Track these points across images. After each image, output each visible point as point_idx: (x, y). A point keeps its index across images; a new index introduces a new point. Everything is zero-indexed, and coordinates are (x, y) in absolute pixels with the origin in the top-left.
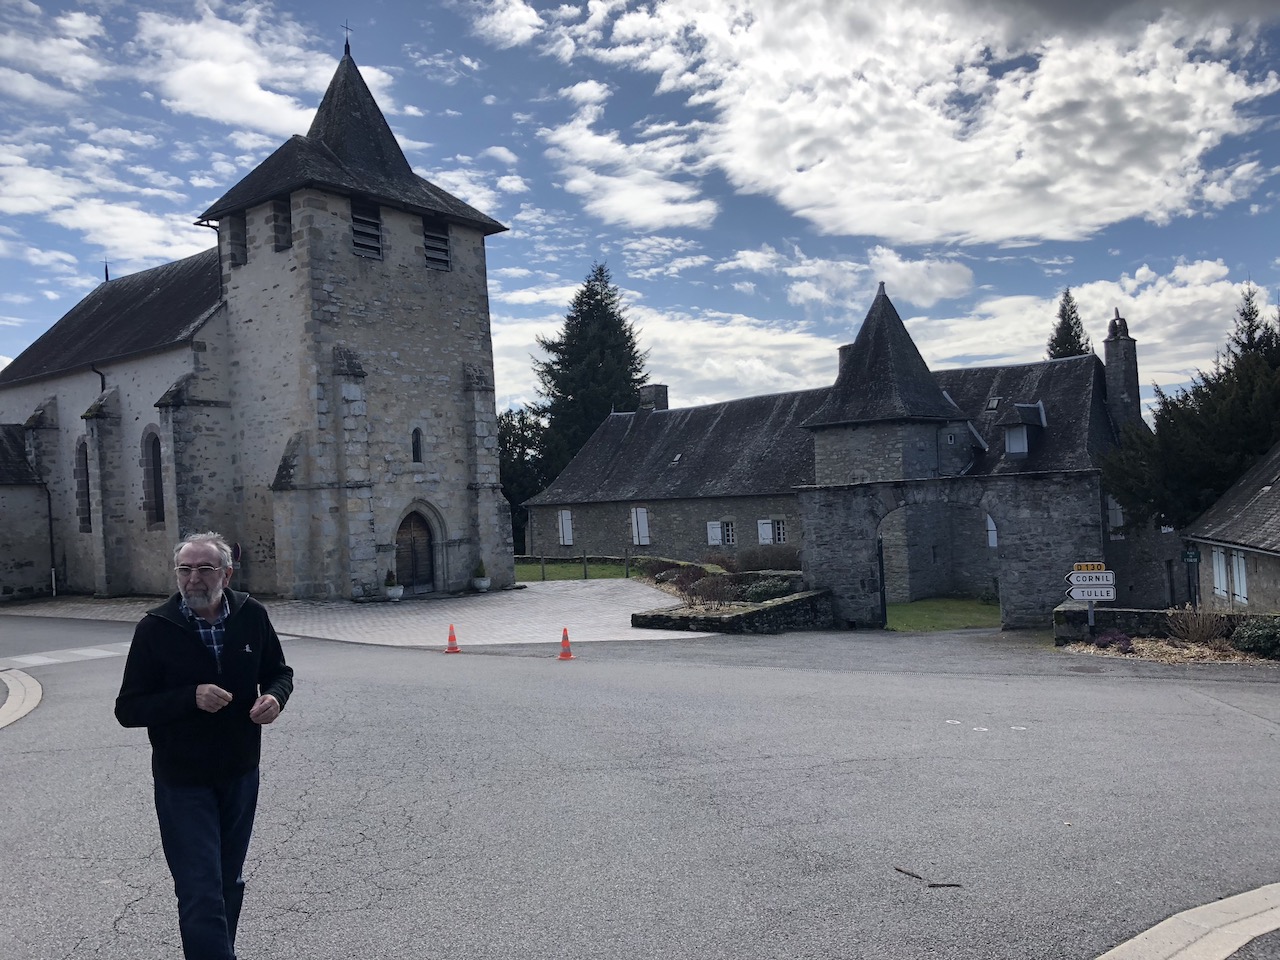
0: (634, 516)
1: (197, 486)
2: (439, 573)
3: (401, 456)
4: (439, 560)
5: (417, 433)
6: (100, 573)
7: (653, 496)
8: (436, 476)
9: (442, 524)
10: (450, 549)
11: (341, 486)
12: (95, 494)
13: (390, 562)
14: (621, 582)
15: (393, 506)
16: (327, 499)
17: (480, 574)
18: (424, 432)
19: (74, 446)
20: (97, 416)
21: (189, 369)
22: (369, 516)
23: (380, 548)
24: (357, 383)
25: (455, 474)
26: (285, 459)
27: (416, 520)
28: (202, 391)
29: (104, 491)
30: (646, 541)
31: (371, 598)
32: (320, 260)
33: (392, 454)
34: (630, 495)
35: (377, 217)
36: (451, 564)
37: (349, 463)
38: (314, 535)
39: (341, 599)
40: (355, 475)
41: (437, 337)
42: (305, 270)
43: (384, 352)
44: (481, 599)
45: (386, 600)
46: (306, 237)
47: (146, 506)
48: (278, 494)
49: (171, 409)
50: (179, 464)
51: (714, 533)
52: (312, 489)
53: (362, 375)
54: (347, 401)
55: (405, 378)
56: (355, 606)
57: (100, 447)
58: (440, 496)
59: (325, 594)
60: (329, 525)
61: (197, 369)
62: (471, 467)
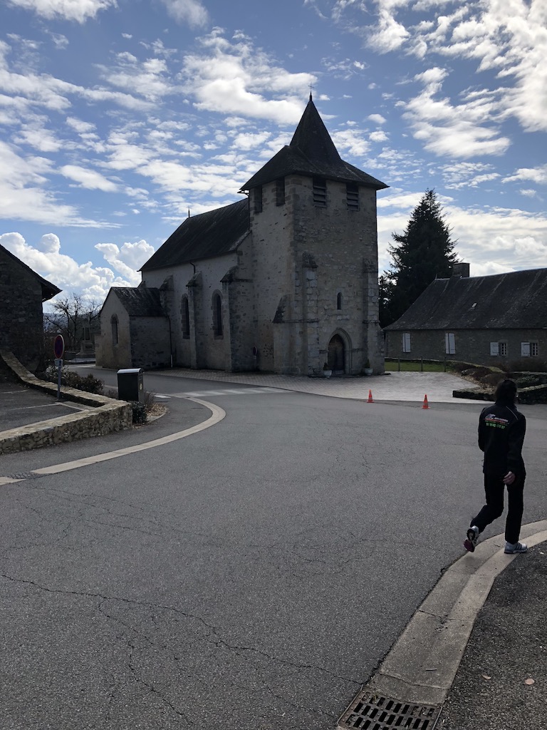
0: (447, 338)
1: (238, 320)
2: (347, 365)
3: (332, 306)
4: (347, 358)
5: (339, 295)
6: (194, 358)
7: (459, 327)
8: (348, 317)
9: (350, 340)
10: (353, 354)
11: (304, 321)
12: (192, 321)
13: (325, 359)
14: (441, 374)
15: (328, 331)
16: (298, 328)
17: (367, 366)
18: (343, 295)
19: (181, 299)
20: (193, 286)
21: (235, 264)
22: (317, 336)
23: (321, 352)
24: (313, 271)
25: (357, 315)
26: (279, 308)
27: (337, 338)
28: (241, 274)
29: (196, 321)
30: (453, 352)
31: (316, 376)
32: (298, 210)
33: (327, 306)
34: (446, 326)
35: (325, 186)
36: (353, 361)
37: (309, 311)
38: (292, 344)
39: (303, 375)
40: (311, 316)
41: (351, 245)
42: (291, 216)
43: (326, 255)
44: (369, 379)
45: (324, 377)
46: (292, 199)
47: (214, 328)
48: (276, 324)
49: (228, 284)
50: (231, 309)
51: (494, 349)
52: (291, 323)
53: (316, 267)
54: (309, 280)
55: (335, 267)
56: (310, 379)
57: (194, 300)
58: (349, 327)
59: (296, 373)
60: (299, 340)
61: (239, 264)
62: (365, 312)
